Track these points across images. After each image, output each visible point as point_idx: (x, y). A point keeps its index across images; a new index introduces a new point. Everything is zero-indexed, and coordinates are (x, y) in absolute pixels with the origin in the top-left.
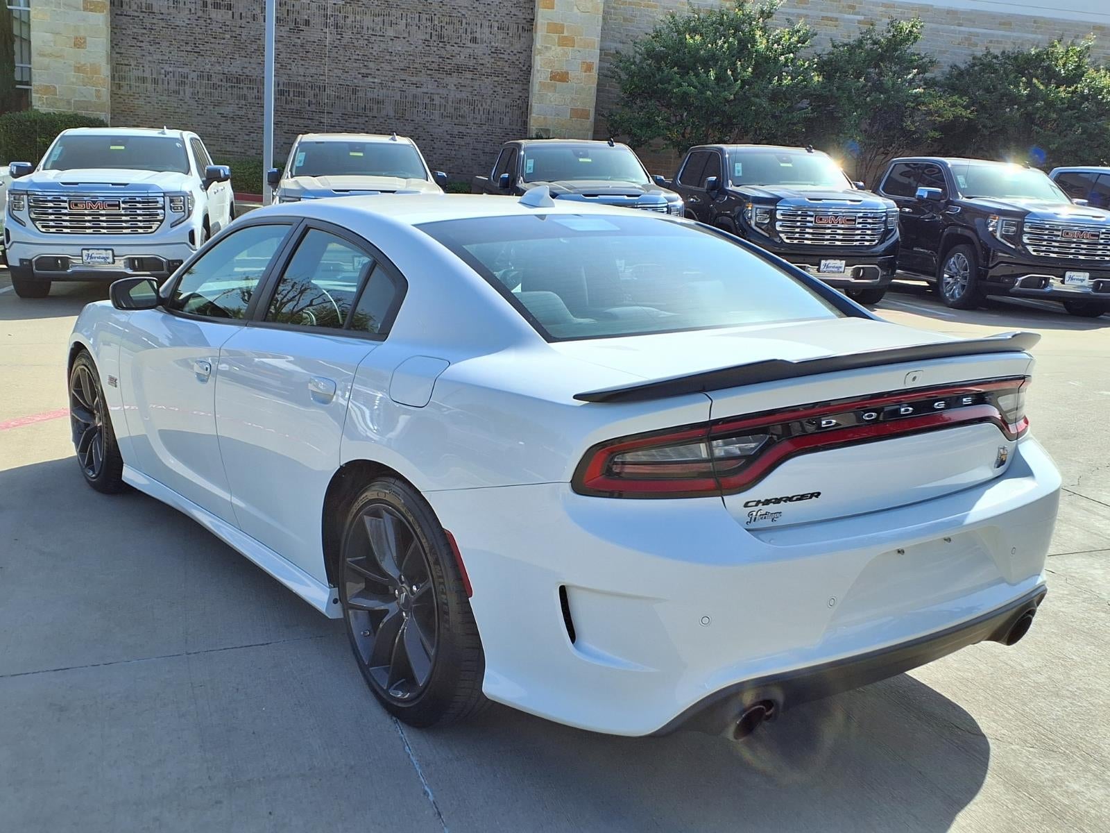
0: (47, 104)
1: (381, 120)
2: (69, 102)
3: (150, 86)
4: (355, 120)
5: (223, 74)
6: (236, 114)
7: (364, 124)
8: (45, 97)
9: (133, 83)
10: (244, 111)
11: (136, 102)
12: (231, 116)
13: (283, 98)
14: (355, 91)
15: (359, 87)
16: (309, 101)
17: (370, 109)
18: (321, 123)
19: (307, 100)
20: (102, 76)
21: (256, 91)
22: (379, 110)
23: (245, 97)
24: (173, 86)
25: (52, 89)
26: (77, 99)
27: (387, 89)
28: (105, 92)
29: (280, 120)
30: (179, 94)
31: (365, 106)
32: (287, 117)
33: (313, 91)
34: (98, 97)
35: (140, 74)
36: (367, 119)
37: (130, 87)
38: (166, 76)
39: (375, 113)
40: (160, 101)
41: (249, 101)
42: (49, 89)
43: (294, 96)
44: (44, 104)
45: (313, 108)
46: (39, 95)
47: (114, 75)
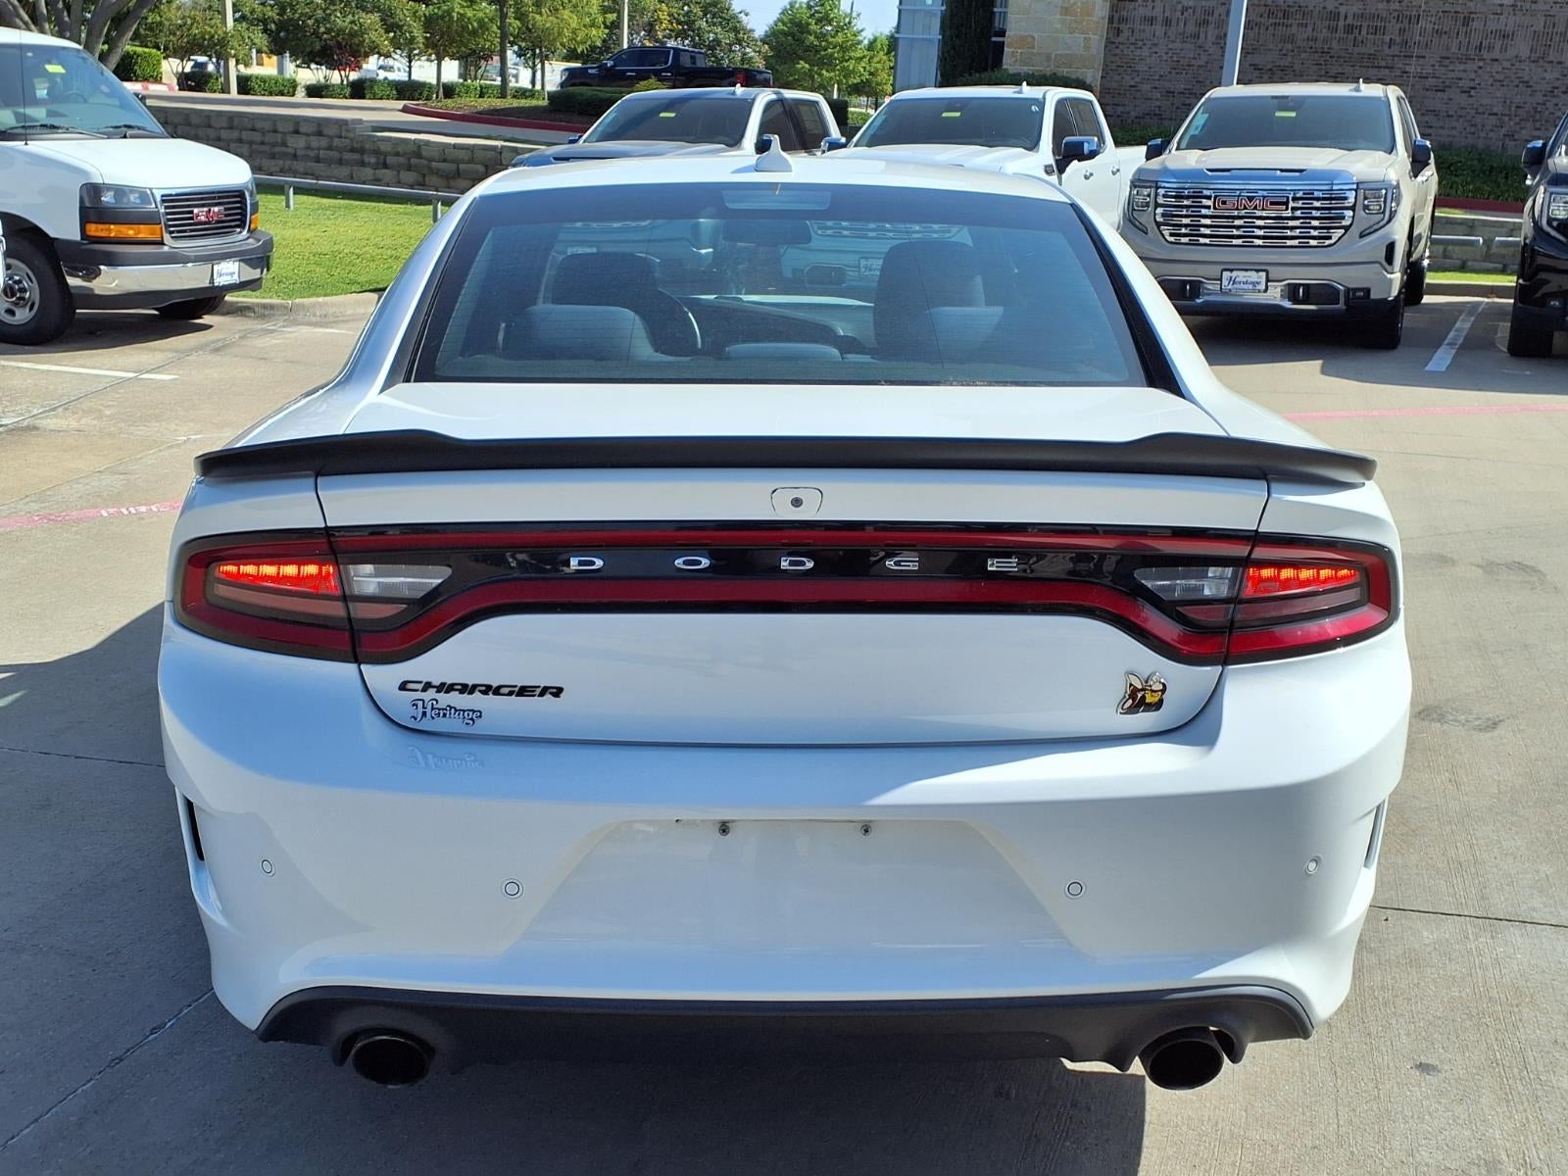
0: (1021, 61)
1: (1507, 64)
2: (1048, 57)
3: (1159, 29)
4: (1462, 67)
5: (1266, 6)
6: (1277, 64)
7: (1475, 72)
8: (1020, 51)
9: (1137, 26)
10: (1289, 59)
11: (1138, 52)
12: (1269, 67)
13: (1351, 37)
14: (1466, 21)
15: (1475, 13)
16: (1391, 39)
17: (1489, 47)
18: (1406, 72)
19: (1387, 39)
20: (1094, 19)
21: (1310, 28)
22: (1503, 49)
23: (1292, 39)
24: (1191, 28)
25: (1030, 40)
26: (1059, 52)
27: (1524, 14)
28: (1097, 41)
29: (1340, 71)
30: (1198, 38)
31: (1481, 43)
32: (1353, 66)
33: (1398, 25)
34: (1087, 48)
35: (1148, 12)
36: (1481, 64)
37: (1133, 32)
38: (1182, 14)
39: (1496, 54)
40: (1171, 49)
41: (1298, 44)
42: (1025, 41)
43: (1368, 34)
44: (1016, 61)
45: (1395, 50)
46: (1013, 50)
47: (1113, 16)
